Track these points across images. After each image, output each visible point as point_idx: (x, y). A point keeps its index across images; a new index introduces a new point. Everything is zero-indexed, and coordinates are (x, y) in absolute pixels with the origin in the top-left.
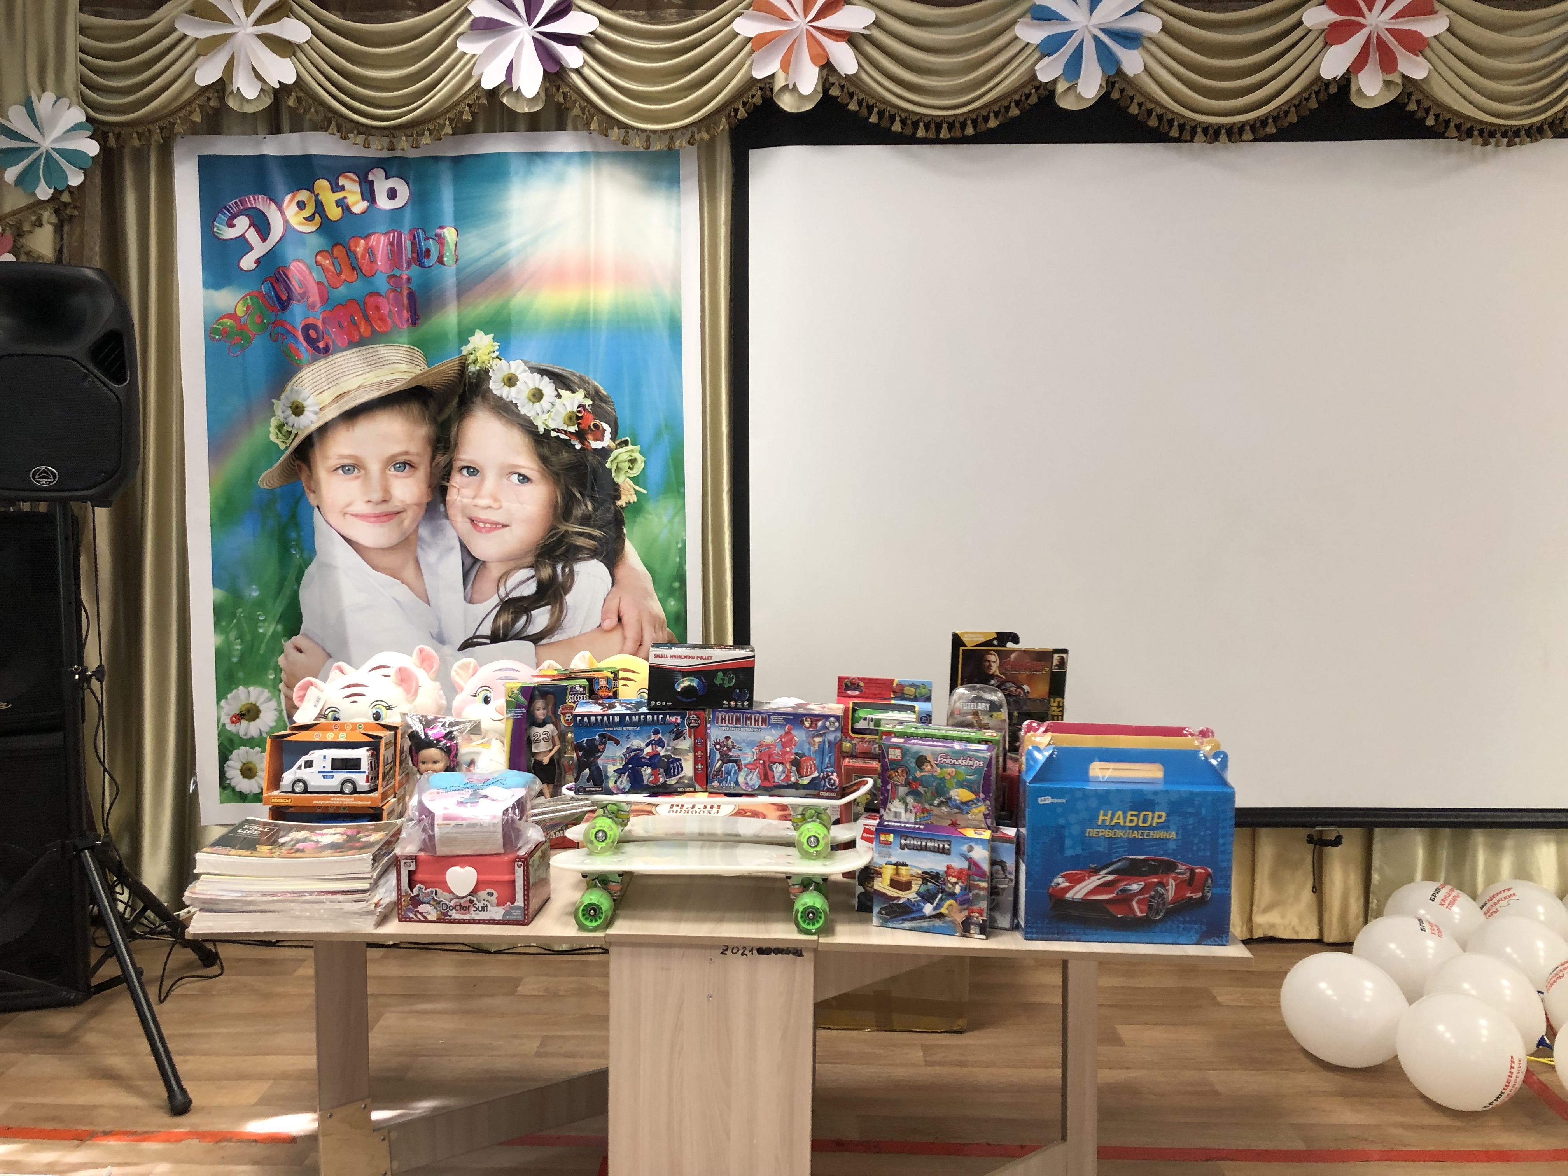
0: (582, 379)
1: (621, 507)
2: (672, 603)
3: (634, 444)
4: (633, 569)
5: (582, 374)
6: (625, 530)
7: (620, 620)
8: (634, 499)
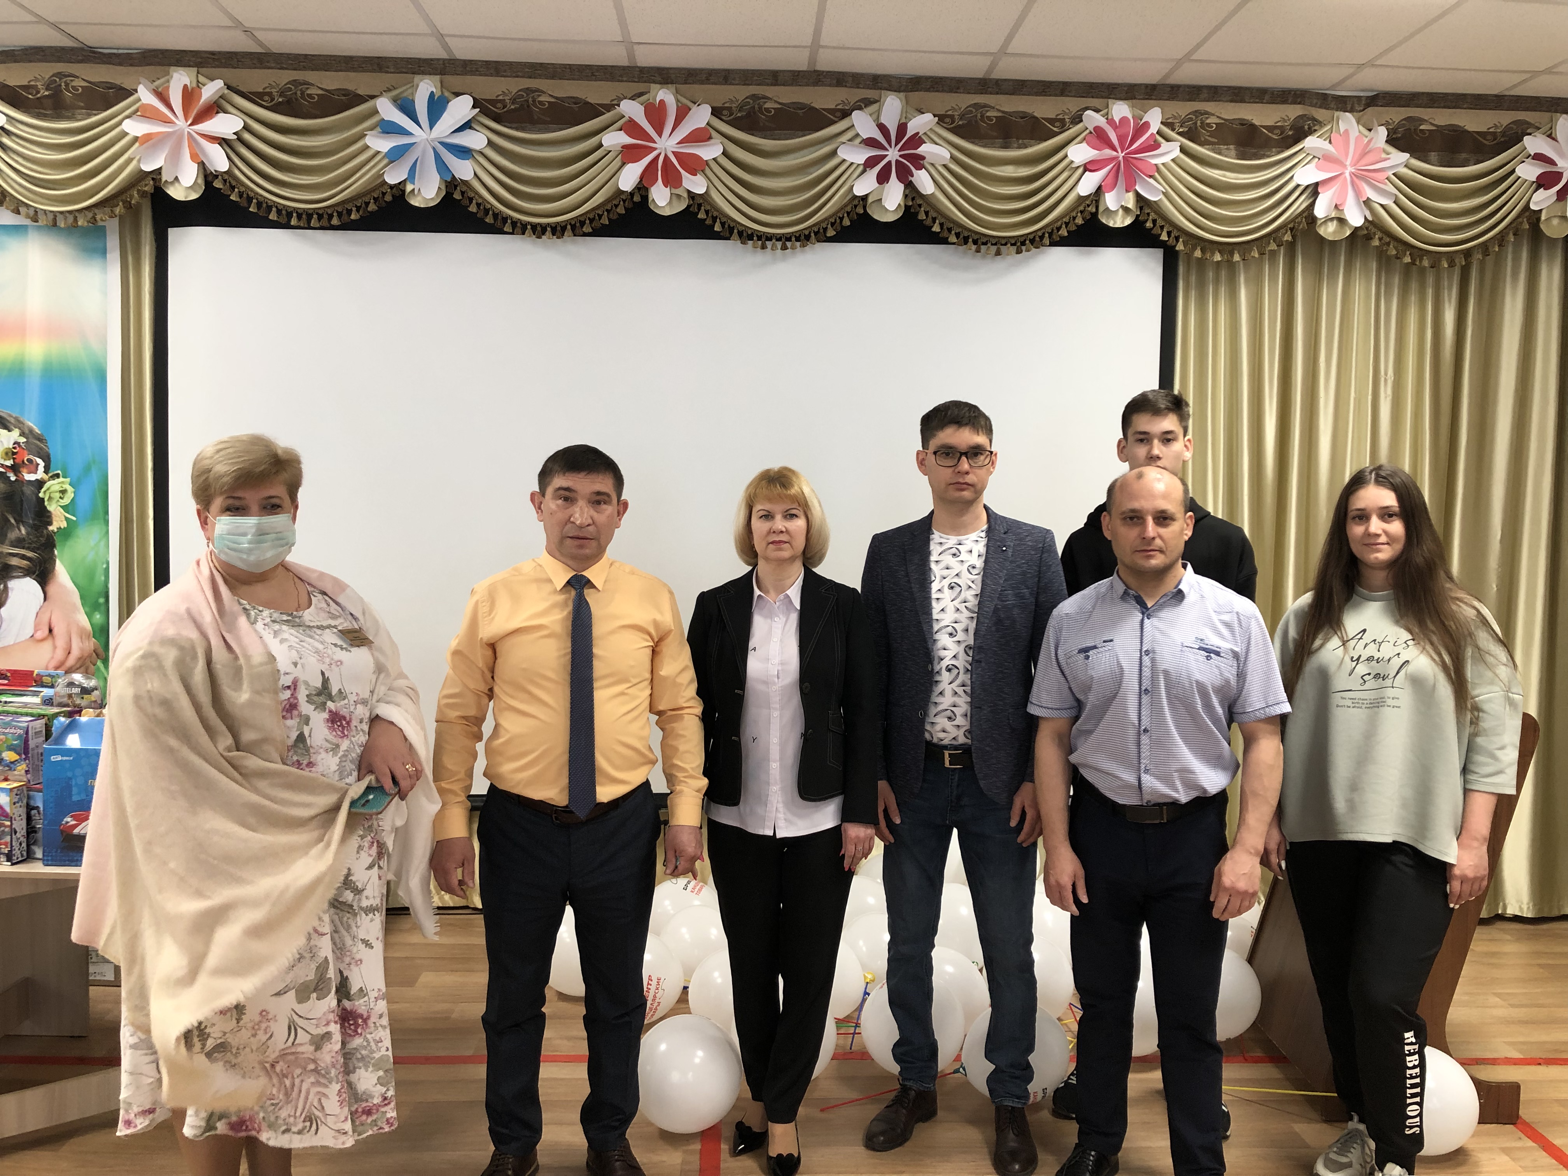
0: (16, 419)
1: (53, 531)
2: (98, 617)
3: (64, 477)
4: (62, 586)
5: (18, 415)
6: (56, 552)
7: (51, 631)
8: (64, 524)
